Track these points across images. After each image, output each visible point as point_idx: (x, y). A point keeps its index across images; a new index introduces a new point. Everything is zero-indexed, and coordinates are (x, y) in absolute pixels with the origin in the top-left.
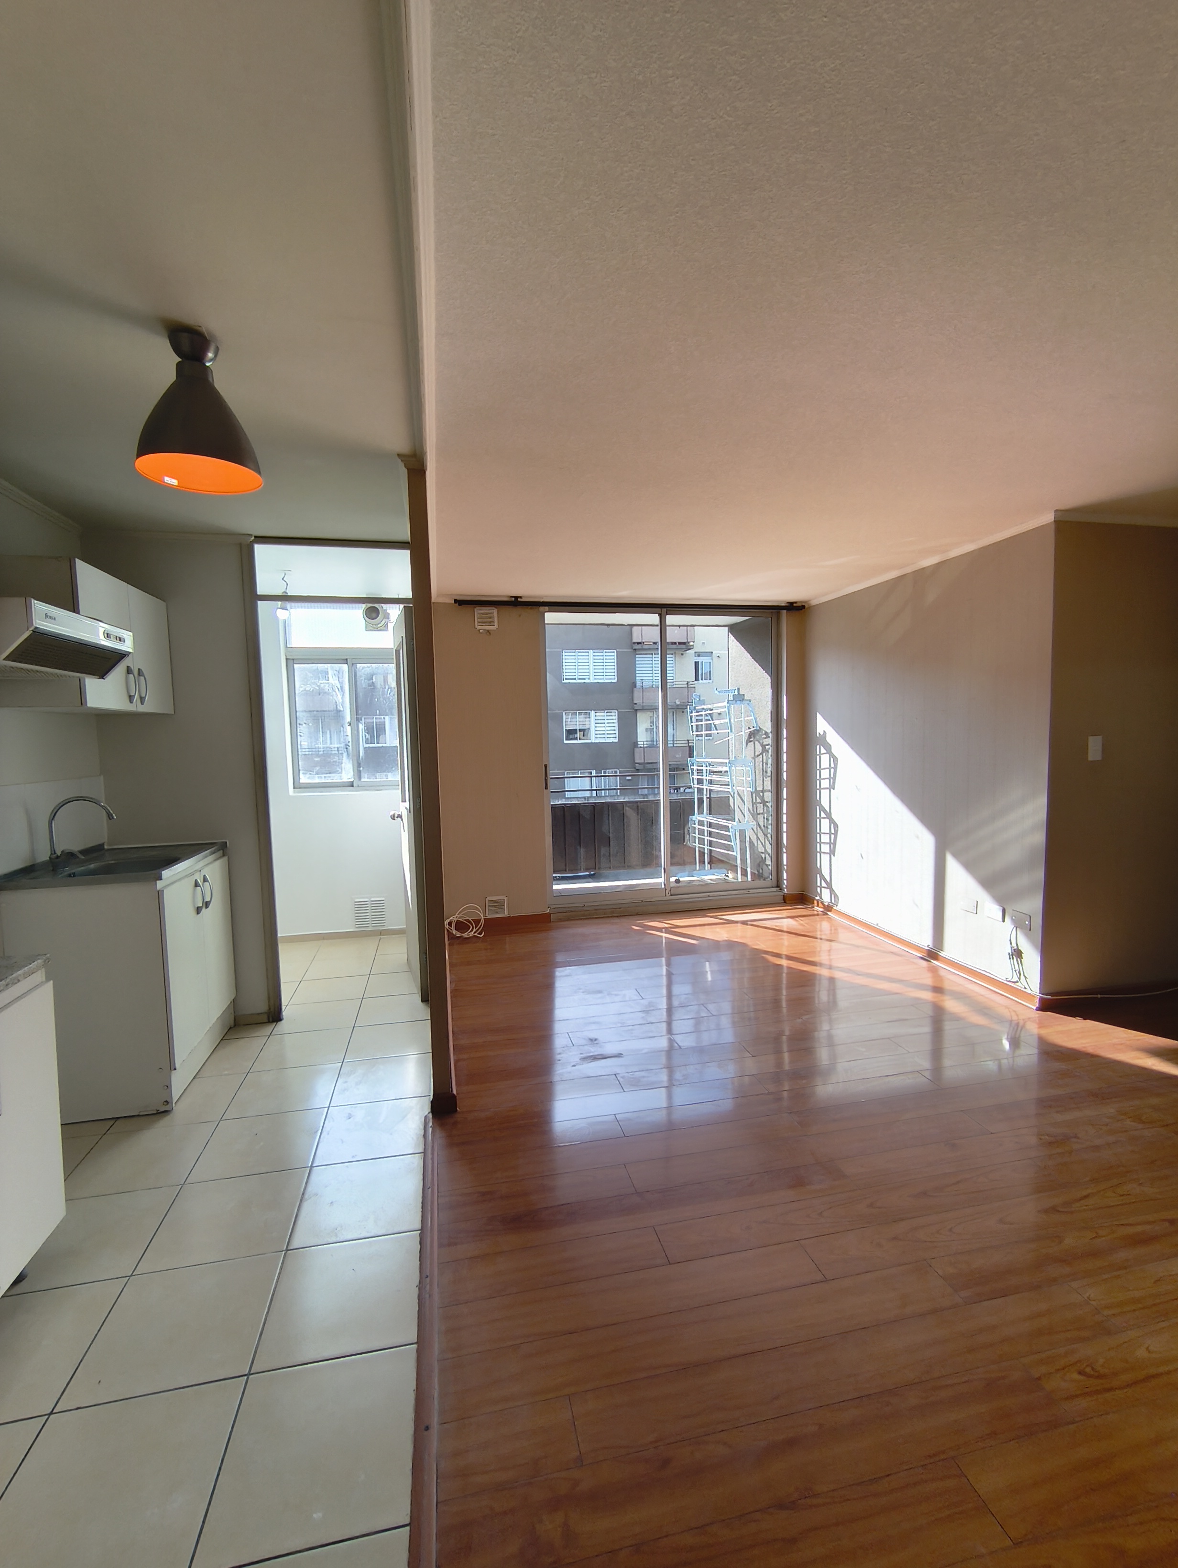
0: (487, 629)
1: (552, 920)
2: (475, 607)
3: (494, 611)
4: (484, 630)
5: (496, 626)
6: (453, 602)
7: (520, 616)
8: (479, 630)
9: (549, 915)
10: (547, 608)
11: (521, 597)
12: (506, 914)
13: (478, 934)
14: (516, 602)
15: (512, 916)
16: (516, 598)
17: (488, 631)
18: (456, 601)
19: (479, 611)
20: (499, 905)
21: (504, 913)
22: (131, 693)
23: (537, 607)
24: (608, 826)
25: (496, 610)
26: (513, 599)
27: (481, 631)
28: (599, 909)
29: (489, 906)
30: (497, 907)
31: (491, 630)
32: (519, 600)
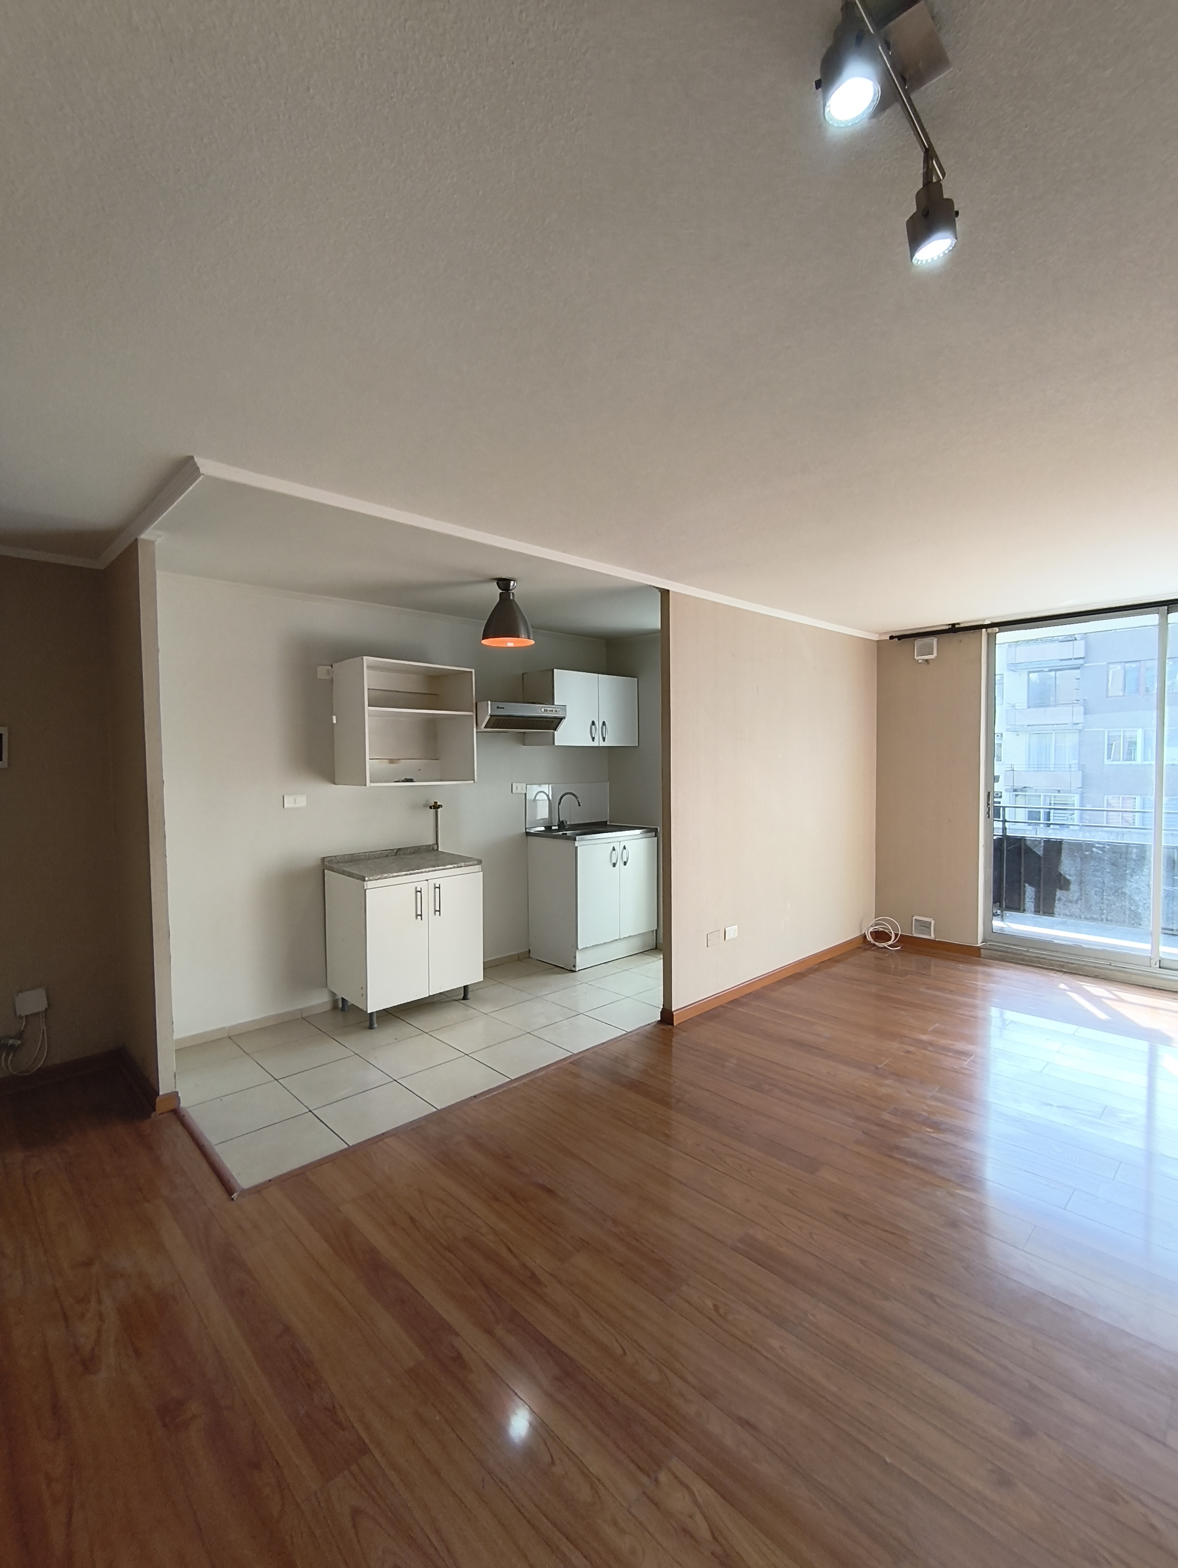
0: (926, 658)
1: (982, 956)
2: (915, 640)
3: (934, 640)
4: (923, 660)
5: (935, 654)
6: (888, 638)
7: (961, 642)
8: (918, 660)
9: (979, 948)
10: (997, 629)
11: (958, 624)
12: (932, 937)
13: (888, 946)
14: (954, 629)
15: (937, 940)
16: (953, 625)
17: (927, 660)
18: (892, 638)
19: (919, 642)
20: (927, 925)
21: (931, 936)
22: (594, 736)
23: (980, 630)
24: (1067, 867)
25: (936, 639)
26: (950, 626)
27: (920, 661)
28: (1044, 958)
29: (915, 925)
30: (923, 928)
31: (929, 659)
32: (957, 626)
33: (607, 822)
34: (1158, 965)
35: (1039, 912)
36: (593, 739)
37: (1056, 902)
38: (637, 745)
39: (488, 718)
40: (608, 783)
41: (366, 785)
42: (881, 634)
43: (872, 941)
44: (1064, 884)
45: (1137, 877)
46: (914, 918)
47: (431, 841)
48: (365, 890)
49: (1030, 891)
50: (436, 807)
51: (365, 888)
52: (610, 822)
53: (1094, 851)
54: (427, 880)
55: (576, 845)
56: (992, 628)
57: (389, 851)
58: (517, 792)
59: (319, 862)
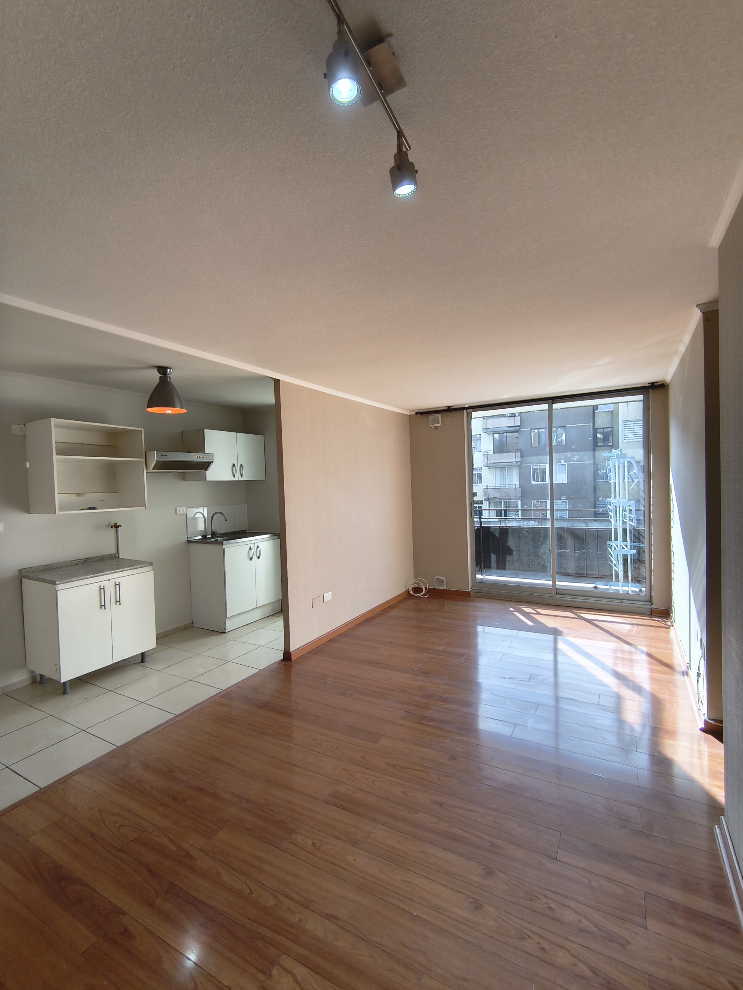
0: (436, 426)
1: (471, 596)
2: (430, 415)
3: (439, 416)
4: (434, 427)
5: (440, 424)
6: (415, 414)
7: (453, 417)
9: (470, 592)
10: (471, 410)
11: (452, 406)
12: (445, 588)
13: (421, 595)
14: (450, 410)
15: (448, 589)
18: (417, 413)
19: (432, 417)
20: (441, 582)
22: (234, 474)
23: (463, 410)
24: (511, 542)
25: (441, 415)
26: (448, 408)
27: (432, 427)
28: (502, 595)
29: (436, 582)
30: (440, 583)
31: (438, 426)
32: (451, 408)
33: (246, 530)
34: (555, 593)
35: (500, 568)
36: (234, 476)
37: (507, 562)
38: (265, 479)
39: (154, 463)
40: (246, 504)
41: (55, 513)
42: (411, 411)
43: (413, 593)
44: (509, 552)
45: (544, 546)
46: (435, 578)
47: (113, 551)
48: (56, 591)
49: (493, 557)
50: (116, 526)
51: (56, 590)
52: (248, 531)
53: (523, 533)
54: (109, 580)
55: (224, 547)
56: (469, 410)
57: (79, 561)
58: (180, 513)
59: (17, 573)
